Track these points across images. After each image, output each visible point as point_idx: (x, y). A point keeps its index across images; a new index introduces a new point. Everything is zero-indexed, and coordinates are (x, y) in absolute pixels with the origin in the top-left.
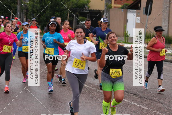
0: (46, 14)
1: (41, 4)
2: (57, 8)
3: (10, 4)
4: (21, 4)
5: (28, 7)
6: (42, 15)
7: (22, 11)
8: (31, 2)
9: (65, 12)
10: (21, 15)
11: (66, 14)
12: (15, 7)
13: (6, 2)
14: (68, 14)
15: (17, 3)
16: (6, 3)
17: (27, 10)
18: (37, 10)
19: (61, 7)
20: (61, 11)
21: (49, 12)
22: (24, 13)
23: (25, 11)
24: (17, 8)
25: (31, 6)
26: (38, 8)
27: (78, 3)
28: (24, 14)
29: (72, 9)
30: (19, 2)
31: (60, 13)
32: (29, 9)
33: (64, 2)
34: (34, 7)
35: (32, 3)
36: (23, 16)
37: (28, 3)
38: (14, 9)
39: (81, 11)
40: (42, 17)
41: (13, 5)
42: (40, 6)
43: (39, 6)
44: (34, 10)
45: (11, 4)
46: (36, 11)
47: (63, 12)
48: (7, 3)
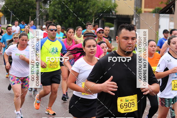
0: (68, 20)
1: (62, 9)
2: (81, 13)
3: (27, 10)
4: (40, 9)
5: (48, 12)
6: (64, 21)
7: (41, 17)
8: (51, 6)
9: (90, 18)
10: (41, 21)
11: (91, 20)
12: (34, 13)
13: (23, 7)
14: (92, 20)
15: (36, 8)
16: (23, 9)
17: (47, 16)
18: (59, 16)
19: (86, 12)
20: (85, 17)
21: (72, 18)
22: (44, 19)
23: (45, 16)
24: (36, 14)
25: (51, 11)
26: (59, 14)
27: (104, 7)
28: (44, 21)
29: (98, 14)
30: (38, 7)
31: (84, 19)
32: (50, 15)
33: (89, 7)
34: (55, 12)
35: (53, 8)
36: (43, 22)
37: (48, 9)
38: (33, 15)
39: (108, 16)
40: (64, 23)
41: (31, 10)
42: (62, 12)
43: (60, 11)
44: (56, 15)
45: (29, 9)
46: (57, 17)
47: (87, 17)
48: (25, 8)
